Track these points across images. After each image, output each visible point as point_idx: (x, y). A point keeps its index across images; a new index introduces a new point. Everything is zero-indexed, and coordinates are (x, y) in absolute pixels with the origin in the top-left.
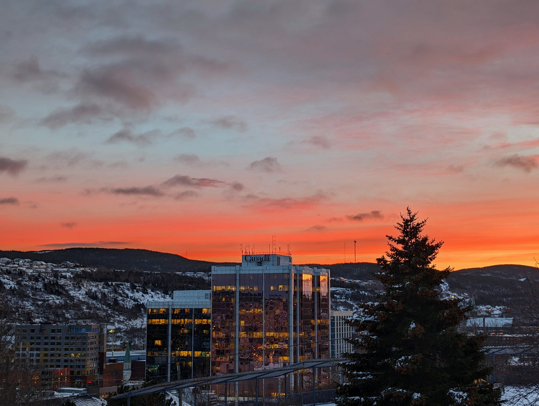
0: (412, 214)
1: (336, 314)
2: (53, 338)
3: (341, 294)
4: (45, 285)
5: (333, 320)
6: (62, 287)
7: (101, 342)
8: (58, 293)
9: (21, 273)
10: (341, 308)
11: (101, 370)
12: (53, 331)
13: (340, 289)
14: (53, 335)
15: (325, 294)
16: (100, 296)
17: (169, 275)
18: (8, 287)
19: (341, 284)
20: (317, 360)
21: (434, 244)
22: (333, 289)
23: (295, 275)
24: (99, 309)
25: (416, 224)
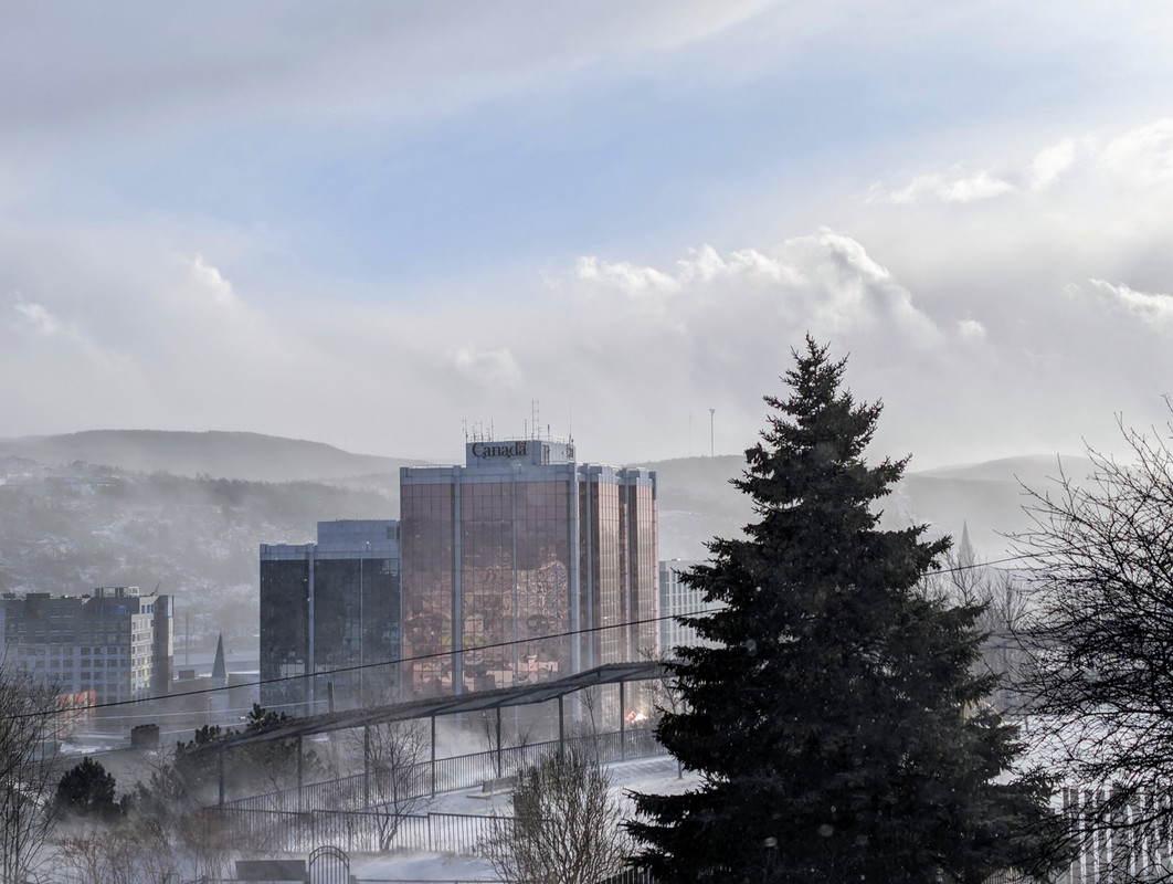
0: (818, 347)
21: (867, 410)
23: (583, 485)
25: (826, 369)
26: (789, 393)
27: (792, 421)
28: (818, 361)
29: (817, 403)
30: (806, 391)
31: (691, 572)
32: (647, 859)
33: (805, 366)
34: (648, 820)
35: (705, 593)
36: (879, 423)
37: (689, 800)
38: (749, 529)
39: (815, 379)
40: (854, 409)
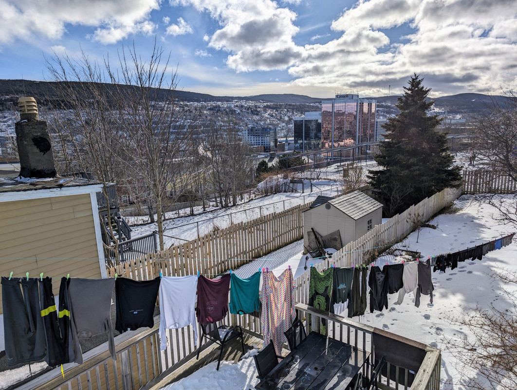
0: (417, 76)
1: (378, 120)
2: (256, 133)
3: (381, 111)
4: (252, 111)
5: (377, 122)
6: (259, 112)
7: (276, 135)
8: (257, 115)
9: (242, 106)
10: (381, 117)
11: (276, 146)
12: (256, 130)
13: (381, 109)
14: (256, 132)
15: (374, 112)
16: (274, 115)
17: (303, 105)
18: (237, 112)
19: (382, 106)
20: (368, 142)
22: (378, 109)
23: (360, 103)
24: (274, 121)
25: (418, 80)
26: (409, 86)
27: (409, 92)
29: (415, 88)
30: (412, 85)
31: (384, 125)
32: (370, 183)
34: (371, 175)
35: (386, 129)
37: (380, 172)
39: (415, 83)
40: (424, 89)
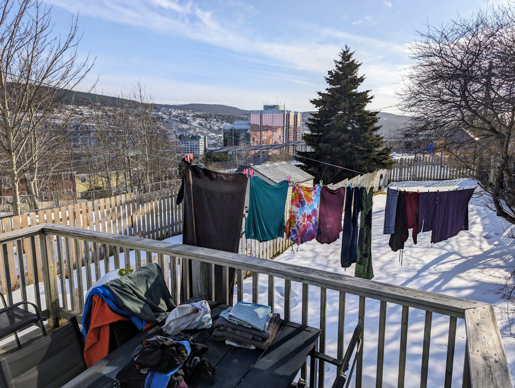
0: (348, 48)
2: (185, 141)
7: (205, 144)
12: (185, 138)
16: (204, 124)
21: (358, 63)
25: (349, 54)
26: (339, 59)
28: (347, 51)
29: (346, 61)
30: (343, 58)
31: (313, 100)
33: (345, 53)
35: (315, 106)
36: (360, 67)
38: (327, 89)
39: (346, 56)
40: (355, 63)
